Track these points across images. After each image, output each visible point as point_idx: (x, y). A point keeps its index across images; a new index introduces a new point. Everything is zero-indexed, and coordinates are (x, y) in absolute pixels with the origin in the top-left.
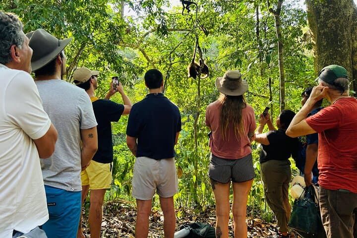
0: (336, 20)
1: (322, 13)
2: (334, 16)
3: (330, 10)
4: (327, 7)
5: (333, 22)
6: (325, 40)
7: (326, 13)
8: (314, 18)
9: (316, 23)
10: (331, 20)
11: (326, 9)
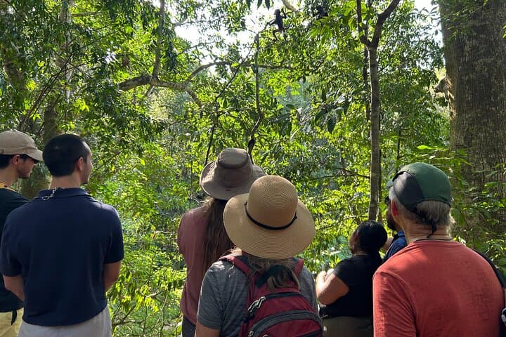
0: (489, 61)
1: (467, 48)
2: (487, 54)
3: (480, 43)
4: (476, 38)
5: (485, 64)
6: (470, 92)
7: (473, 48)
8: (453, 56)
9: (456, 64)
10: (481, 60)
11: (474, 42)
